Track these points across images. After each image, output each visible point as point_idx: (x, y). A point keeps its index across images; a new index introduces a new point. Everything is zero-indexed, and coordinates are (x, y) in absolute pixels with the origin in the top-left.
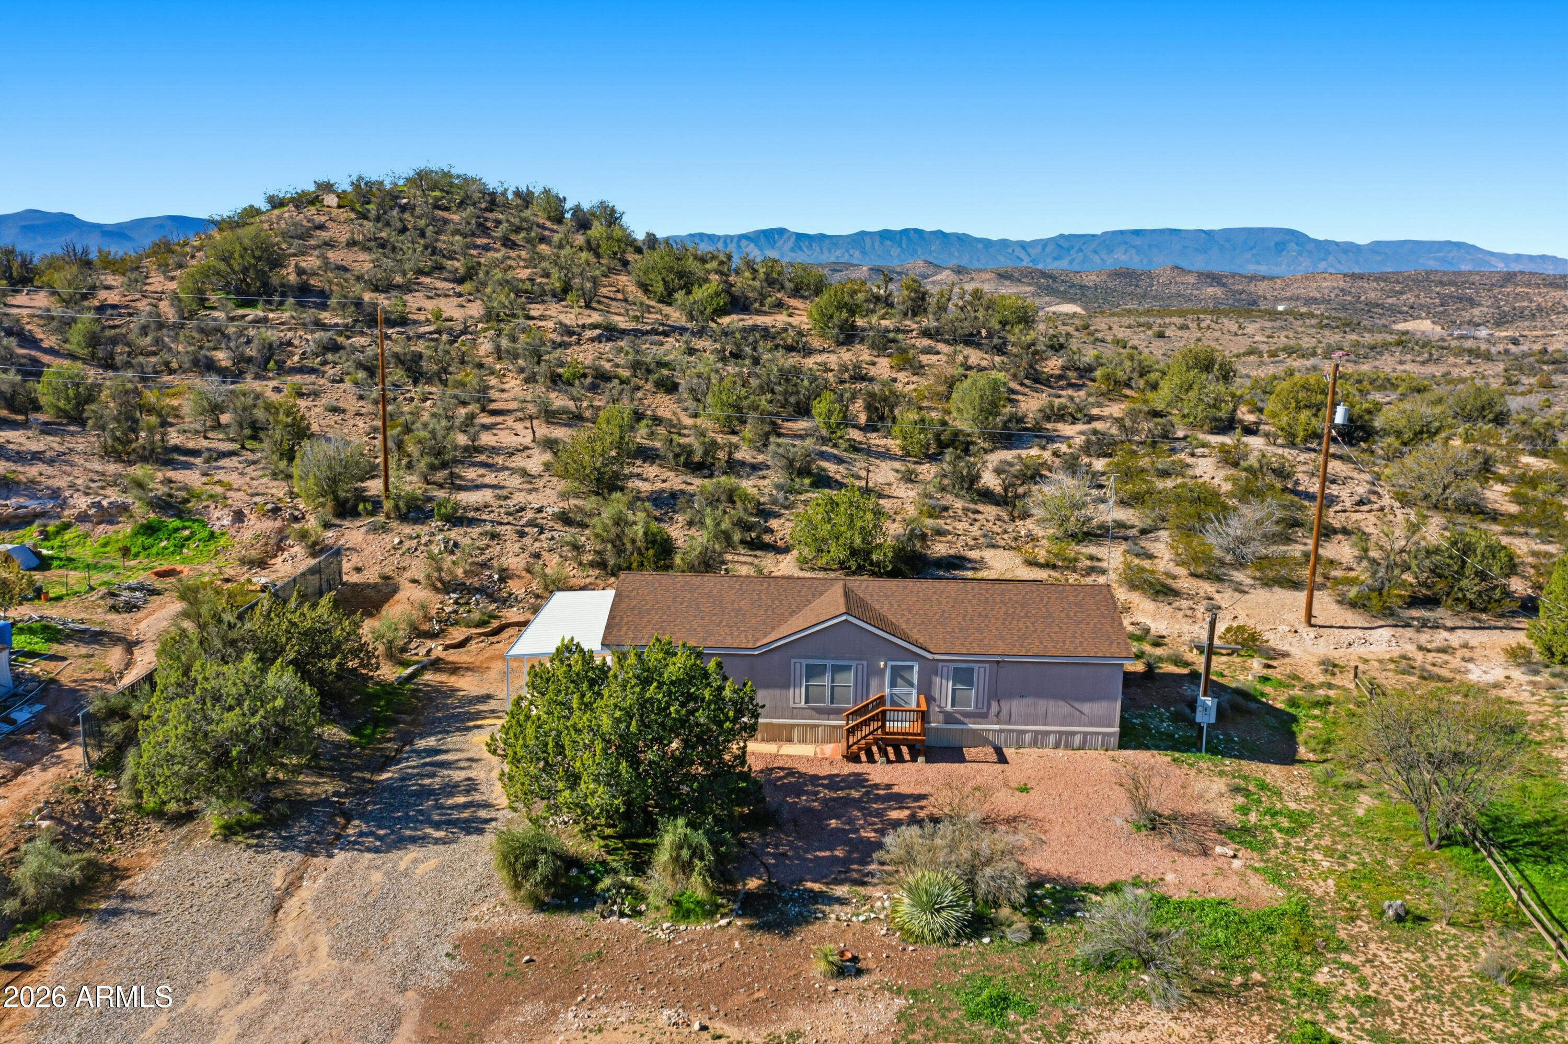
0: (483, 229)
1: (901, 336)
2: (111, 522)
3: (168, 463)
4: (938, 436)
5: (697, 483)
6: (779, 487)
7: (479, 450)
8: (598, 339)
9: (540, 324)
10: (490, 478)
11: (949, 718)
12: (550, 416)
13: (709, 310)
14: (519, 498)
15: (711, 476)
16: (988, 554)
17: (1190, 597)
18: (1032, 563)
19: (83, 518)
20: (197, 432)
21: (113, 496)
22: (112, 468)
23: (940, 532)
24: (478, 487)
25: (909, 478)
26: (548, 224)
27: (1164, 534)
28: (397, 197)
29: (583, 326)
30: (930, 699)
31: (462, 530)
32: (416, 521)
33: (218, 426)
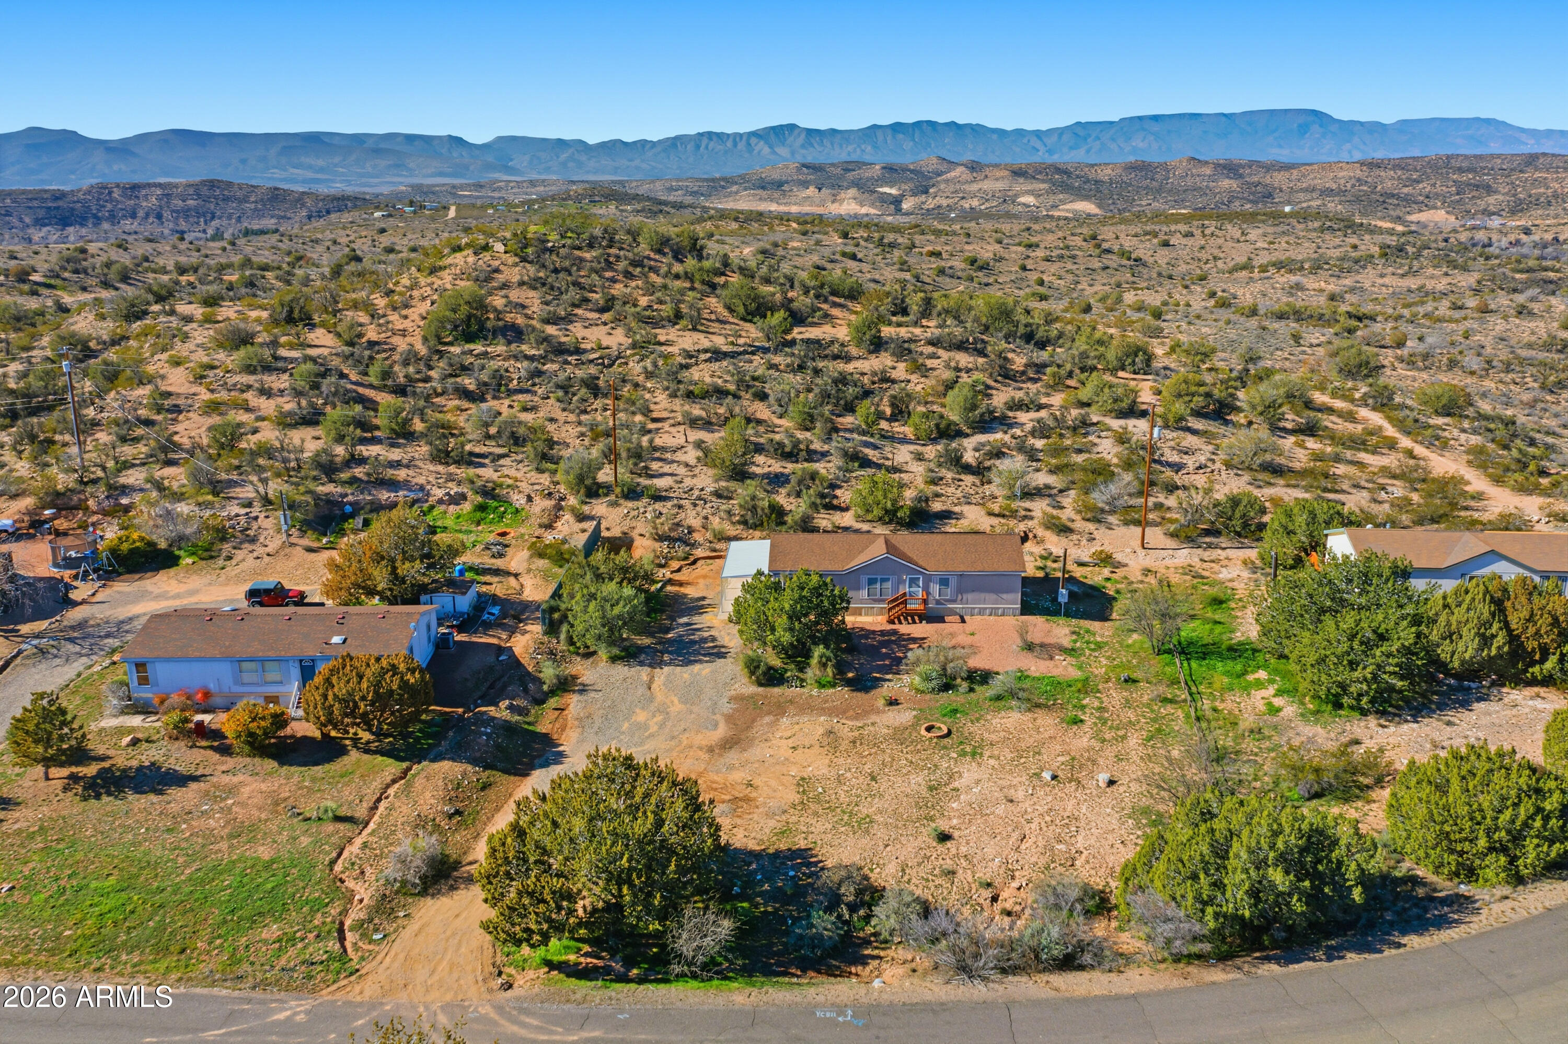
0: (609, 265)
1: (913, 346)
2: (458, 504)
3: (470, 464)
4: (937, 425)
5: (790, 467)
6: (840, 468)
7: (655, 449)
8: (709, 360)
9: (670, 349)
10: (667, 469)
11: (938, 602)
12: (693, 422)
13: (780, 329)
14: (688, 482)
15: (797, 462)
16: (966, 509)
17: (1079, 533)
18: (991, 514)
19: (440, 501)
20: (478, 441)
21: (454, 489)
22: (440, 468)
23: (937, 495)
24: (662, 475)
25: (919, 457)
26: (652, 255)
27: (1072, 493)
29: (699, 351)
30: (928, 594)
31: (661, 504)
32: (635, 499)
33: (488, 437)
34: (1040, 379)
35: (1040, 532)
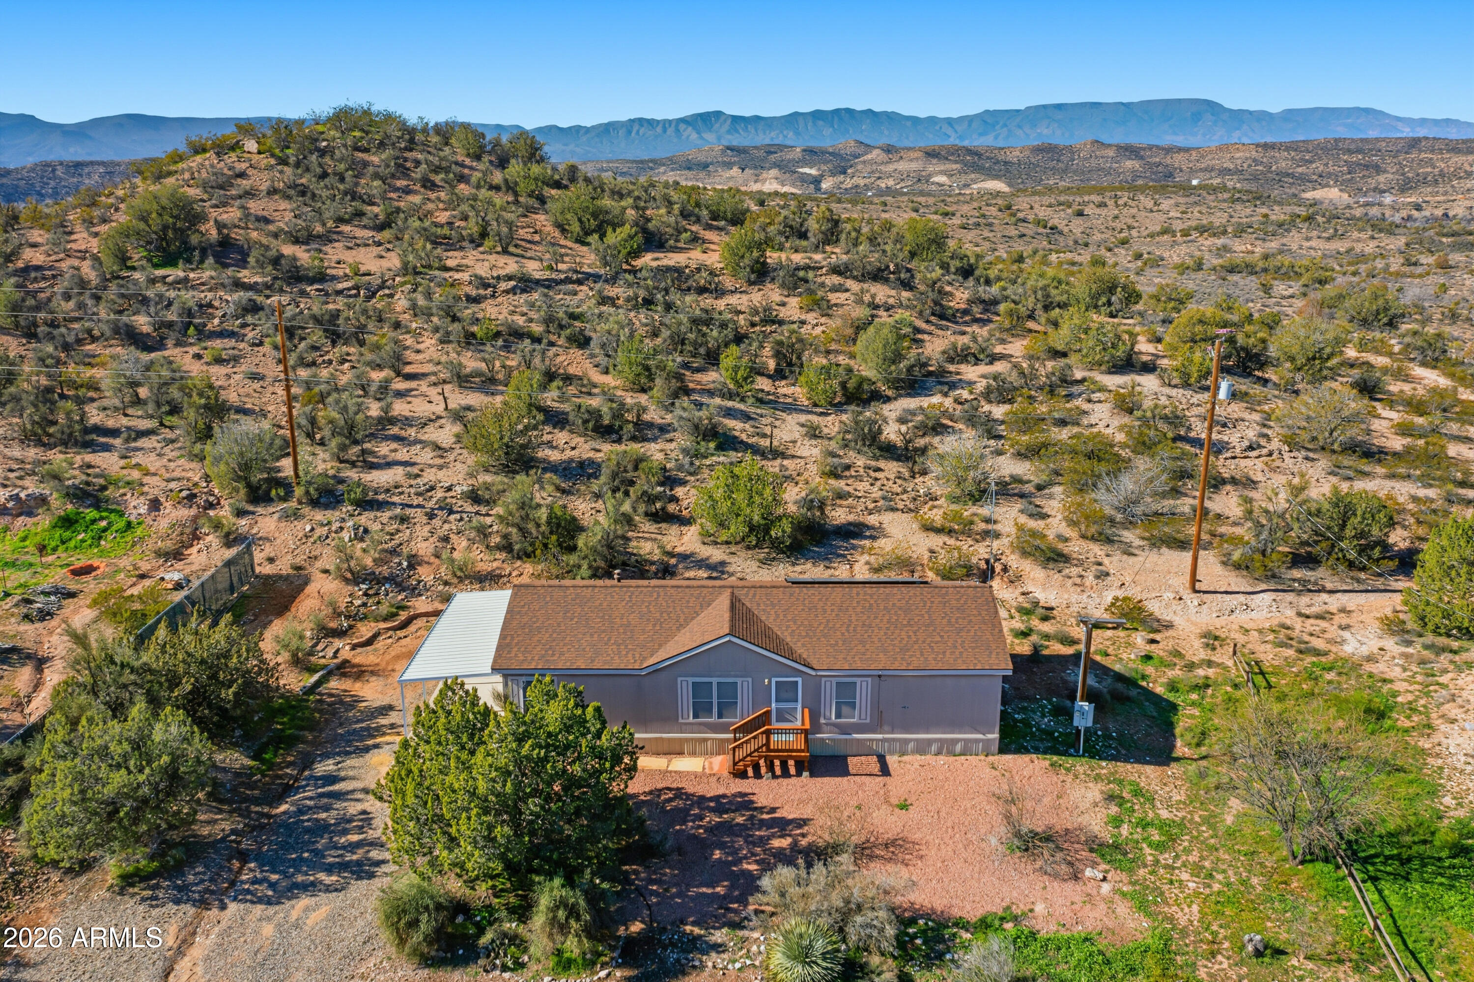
0: (402, 170)
1: (811, 275)
2: (30, 514)
3: (88, 445)
4: (843, 385)
5: (605, 450)
6: (685, 451)
7: (392, 421)
8: (513, 291)
9: (457, 276)
10: (402, 454)
11: (835, 731)
12: (463, 380)
13: (624, 252)
14: (430, 476)
15: (619, 441)
16: (887, 518)
17: (1080, 563)
18: (929, 528)
19: (2, 511)
20: (116, 409)
21: (31, 487)
22: (32, 453)
23: (841, 496)
24: (389, 465)
25: (814, 433)
26: (468, 161)
27: (1057, 490)
28: (317, 140)
29: (498, 278)
30: (814, 716)
31: (371, 515)
32: (327, 507)
33: (138, 401)
34: (990, 321)
35: (1014, 561)
